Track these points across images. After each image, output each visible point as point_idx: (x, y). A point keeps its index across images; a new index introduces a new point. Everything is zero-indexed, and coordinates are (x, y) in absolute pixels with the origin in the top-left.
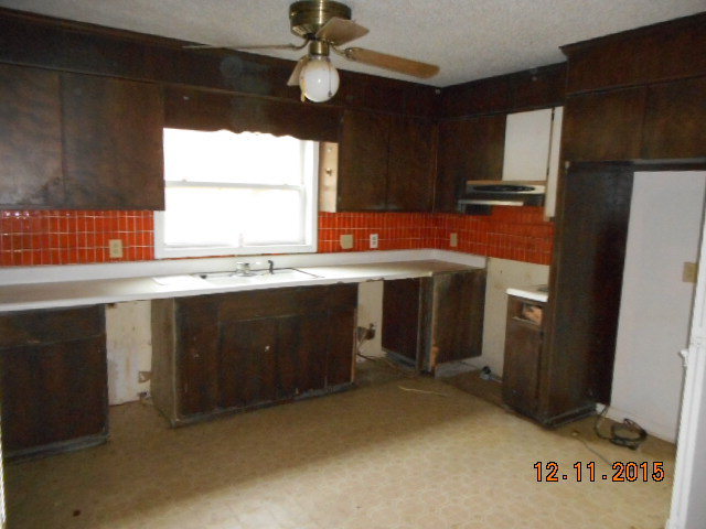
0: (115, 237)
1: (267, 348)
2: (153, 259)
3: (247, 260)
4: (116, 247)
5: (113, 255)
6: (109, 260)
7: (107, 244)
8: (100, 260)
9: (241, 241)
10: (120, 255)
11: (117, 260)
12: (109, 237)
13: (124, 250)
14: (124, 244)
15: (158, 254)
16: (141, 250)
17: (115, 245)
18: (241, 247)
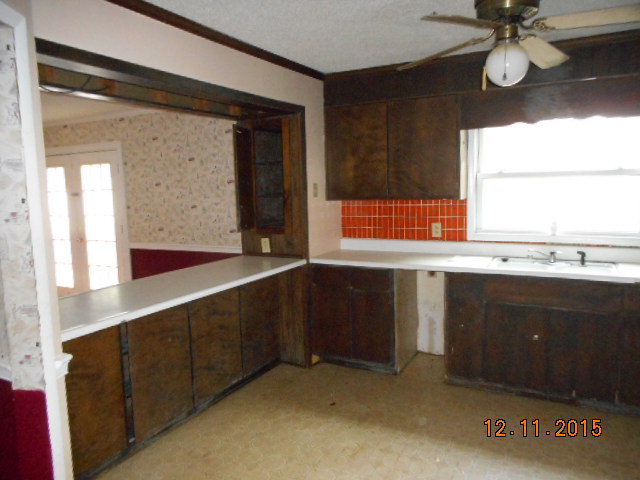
0: (436, 221)
1: (536, 336)
2: (466, 240)
3: (553, 249)
4: (437, 229)
5: (434, 235)
6: (432, 239)
7: (430, 226)
8: (425, 239)
9: (554, 229)
10: (439, 235)
11: (436, 239)
12: (431, 221)
13: (443, 232)
14: (443, 227)
15: (470, 237)
16: (456, 232)
17: (437, 228)
18: (554, 235)
